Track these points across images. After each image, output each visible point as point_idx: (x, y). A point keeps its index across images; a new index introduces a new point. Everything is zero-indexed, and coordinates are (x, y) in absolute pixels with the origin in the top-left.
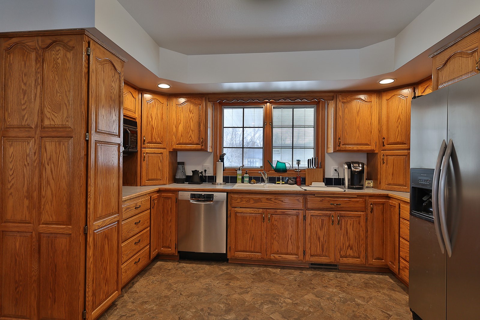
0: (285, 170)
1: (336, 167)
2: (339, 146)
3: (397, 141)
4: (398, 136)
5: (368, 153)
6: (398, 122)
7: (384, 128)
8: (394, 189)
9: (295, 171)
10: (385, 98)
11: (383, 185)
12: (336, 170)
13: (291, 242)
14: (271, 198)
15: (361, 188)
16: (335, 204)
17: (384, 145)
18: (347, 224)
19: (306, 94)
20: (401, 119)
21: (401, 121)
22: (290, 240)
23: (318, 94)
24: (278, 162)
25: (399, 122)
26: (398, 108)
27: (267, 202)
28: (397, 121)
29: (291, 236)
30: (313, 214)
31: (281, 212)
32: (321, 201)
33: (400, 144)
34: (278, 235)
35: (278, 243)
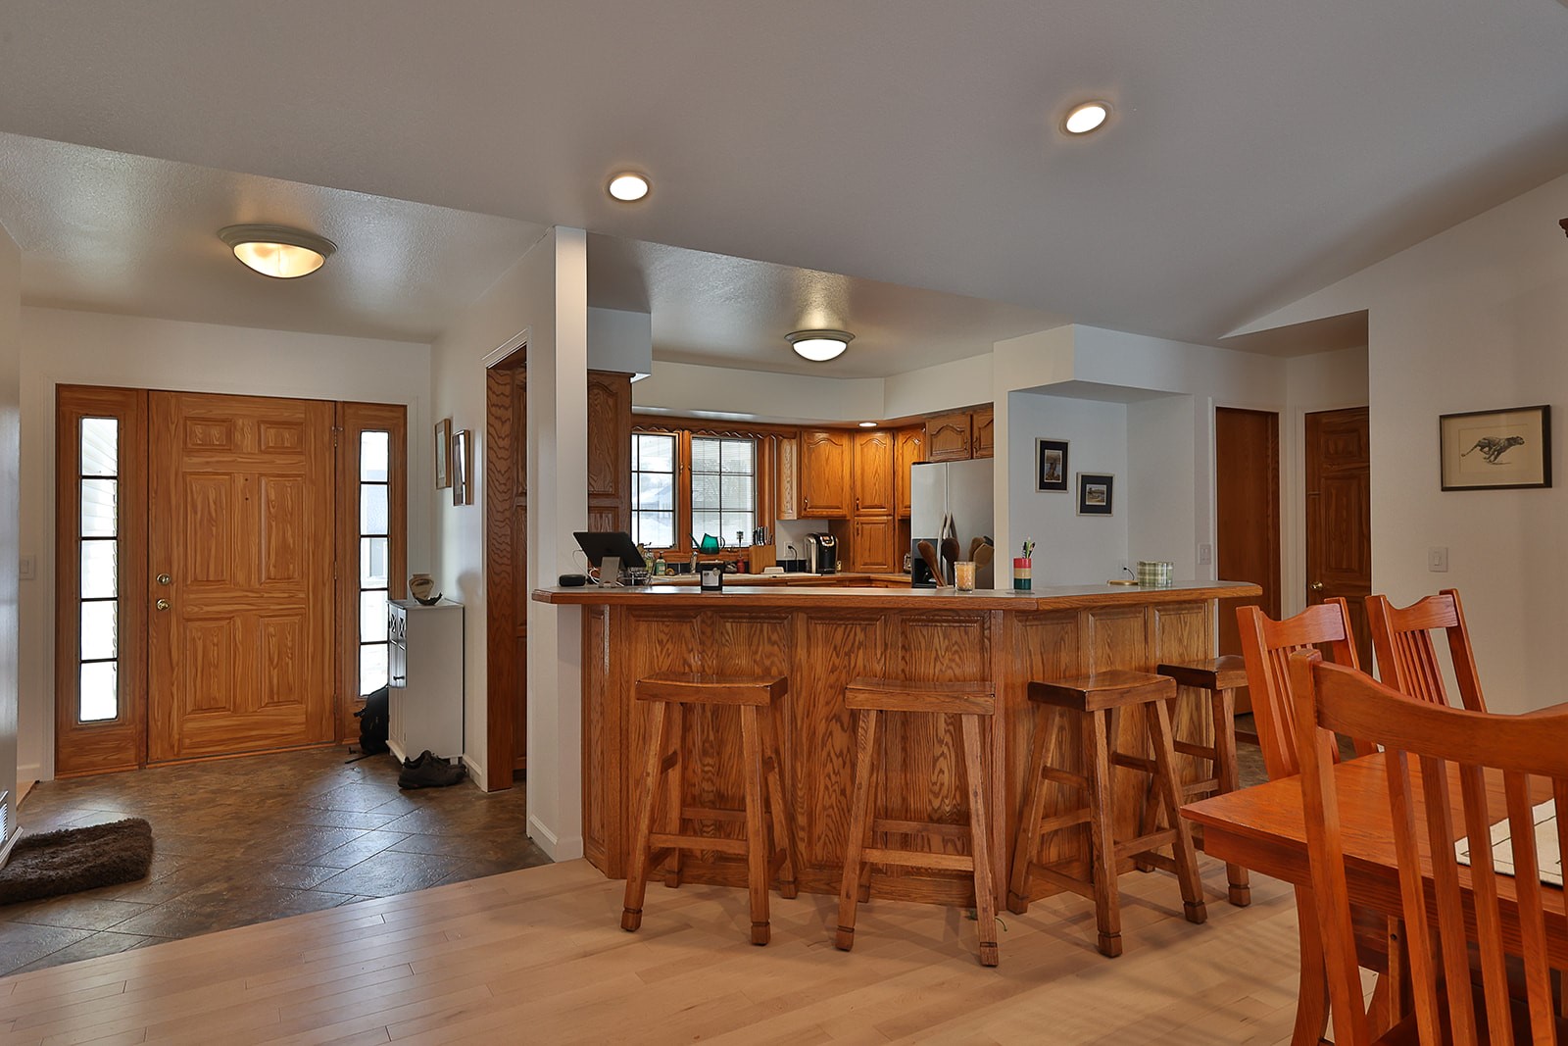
0: (716, 551)
1: (790, 543)
2: (805, 509)
3: (875, 503)
4: (875, 497)
5: (830, 521)
7: (858, 484)
9: (732, 550)
10: (859, 441)
11: (859, 566)
12: (790, 547)
15: (832, 572)
17: (858, 509)
19: (762, 427)
21: (879, 476)
23: (776, 429)
24: (707, 538)
26: (876, 458)
33: (878, 508)
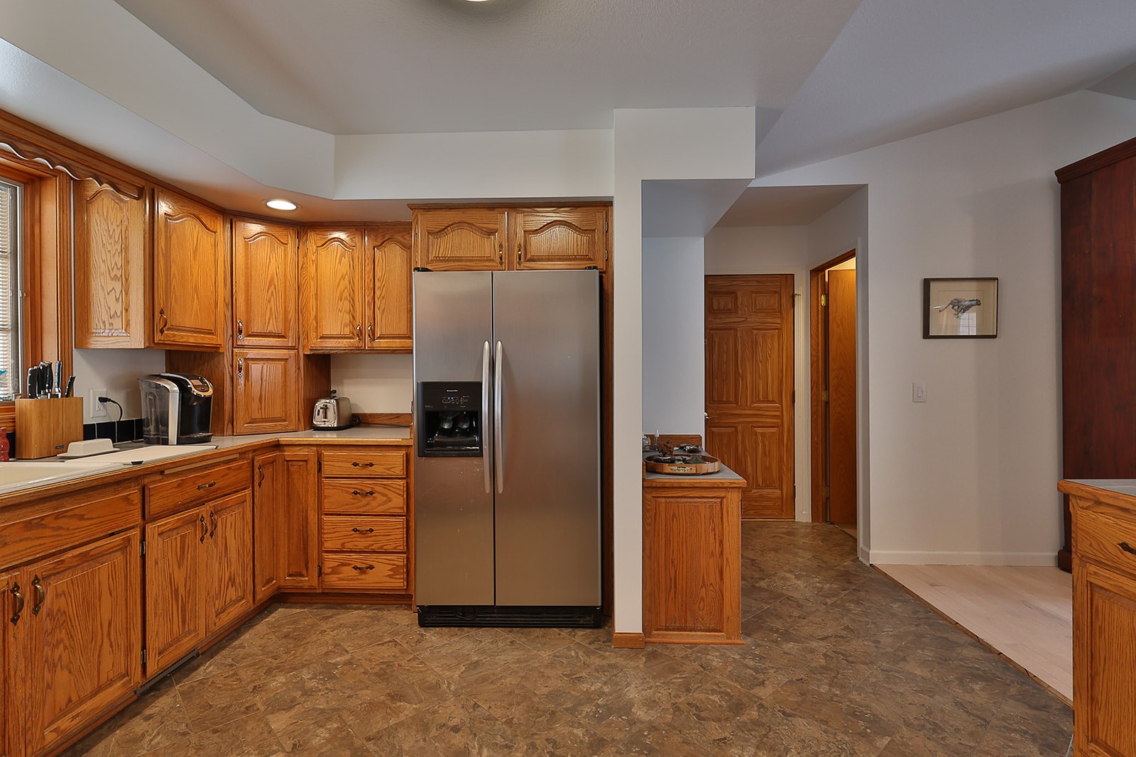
2: (162, 332)
3: (269, 329)
4: (269, 319)
6: (270, 291)
7: (240, 297)
8: (264, 430)
10: (240, 233)
11: (240, 424)
13: (111, 643)
14: (42, 518)
16: (207, 486)
18: (226, 527)
20: (275, 286)
21: (275, 289)
22: (106, 640)
25: (272, 292)
26: (270, 262)
27: (26, 539)
28: (269, 289)
29: (110, 623)
30: (163, 528)
31: (77, 556)
32: (179, 486)
33: (274, 337)
34: (67, 644)
35: (70, 672)
